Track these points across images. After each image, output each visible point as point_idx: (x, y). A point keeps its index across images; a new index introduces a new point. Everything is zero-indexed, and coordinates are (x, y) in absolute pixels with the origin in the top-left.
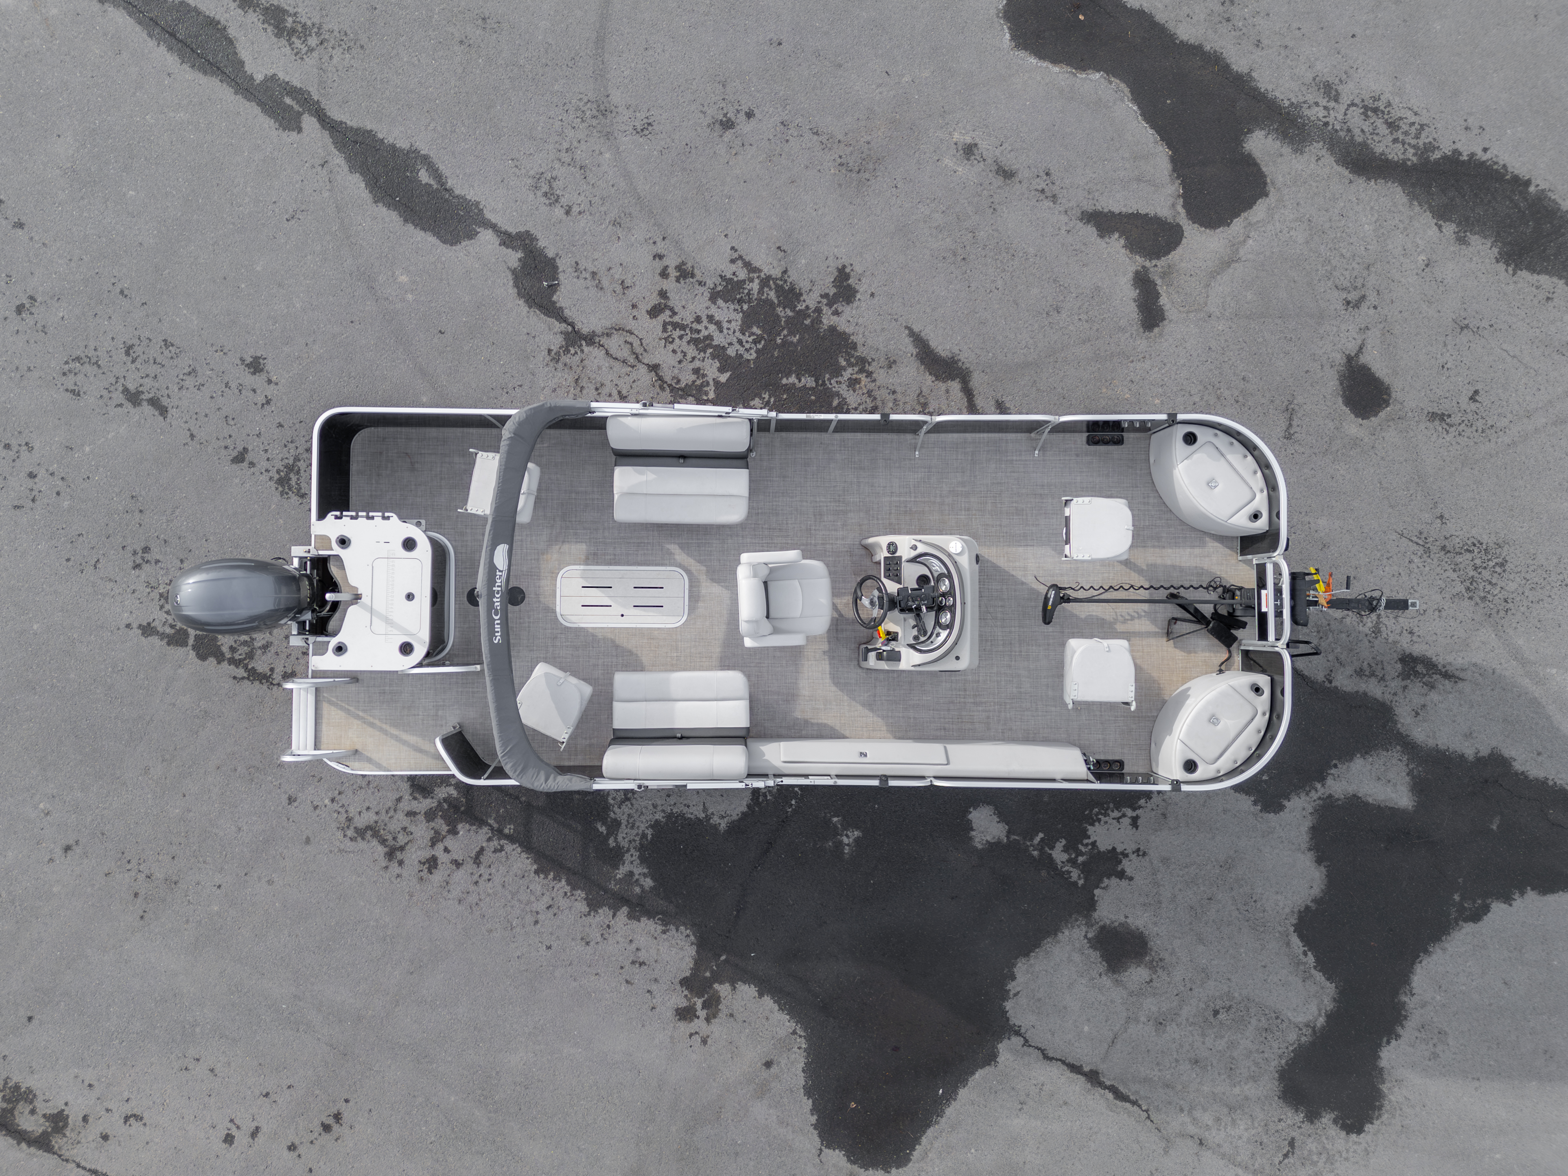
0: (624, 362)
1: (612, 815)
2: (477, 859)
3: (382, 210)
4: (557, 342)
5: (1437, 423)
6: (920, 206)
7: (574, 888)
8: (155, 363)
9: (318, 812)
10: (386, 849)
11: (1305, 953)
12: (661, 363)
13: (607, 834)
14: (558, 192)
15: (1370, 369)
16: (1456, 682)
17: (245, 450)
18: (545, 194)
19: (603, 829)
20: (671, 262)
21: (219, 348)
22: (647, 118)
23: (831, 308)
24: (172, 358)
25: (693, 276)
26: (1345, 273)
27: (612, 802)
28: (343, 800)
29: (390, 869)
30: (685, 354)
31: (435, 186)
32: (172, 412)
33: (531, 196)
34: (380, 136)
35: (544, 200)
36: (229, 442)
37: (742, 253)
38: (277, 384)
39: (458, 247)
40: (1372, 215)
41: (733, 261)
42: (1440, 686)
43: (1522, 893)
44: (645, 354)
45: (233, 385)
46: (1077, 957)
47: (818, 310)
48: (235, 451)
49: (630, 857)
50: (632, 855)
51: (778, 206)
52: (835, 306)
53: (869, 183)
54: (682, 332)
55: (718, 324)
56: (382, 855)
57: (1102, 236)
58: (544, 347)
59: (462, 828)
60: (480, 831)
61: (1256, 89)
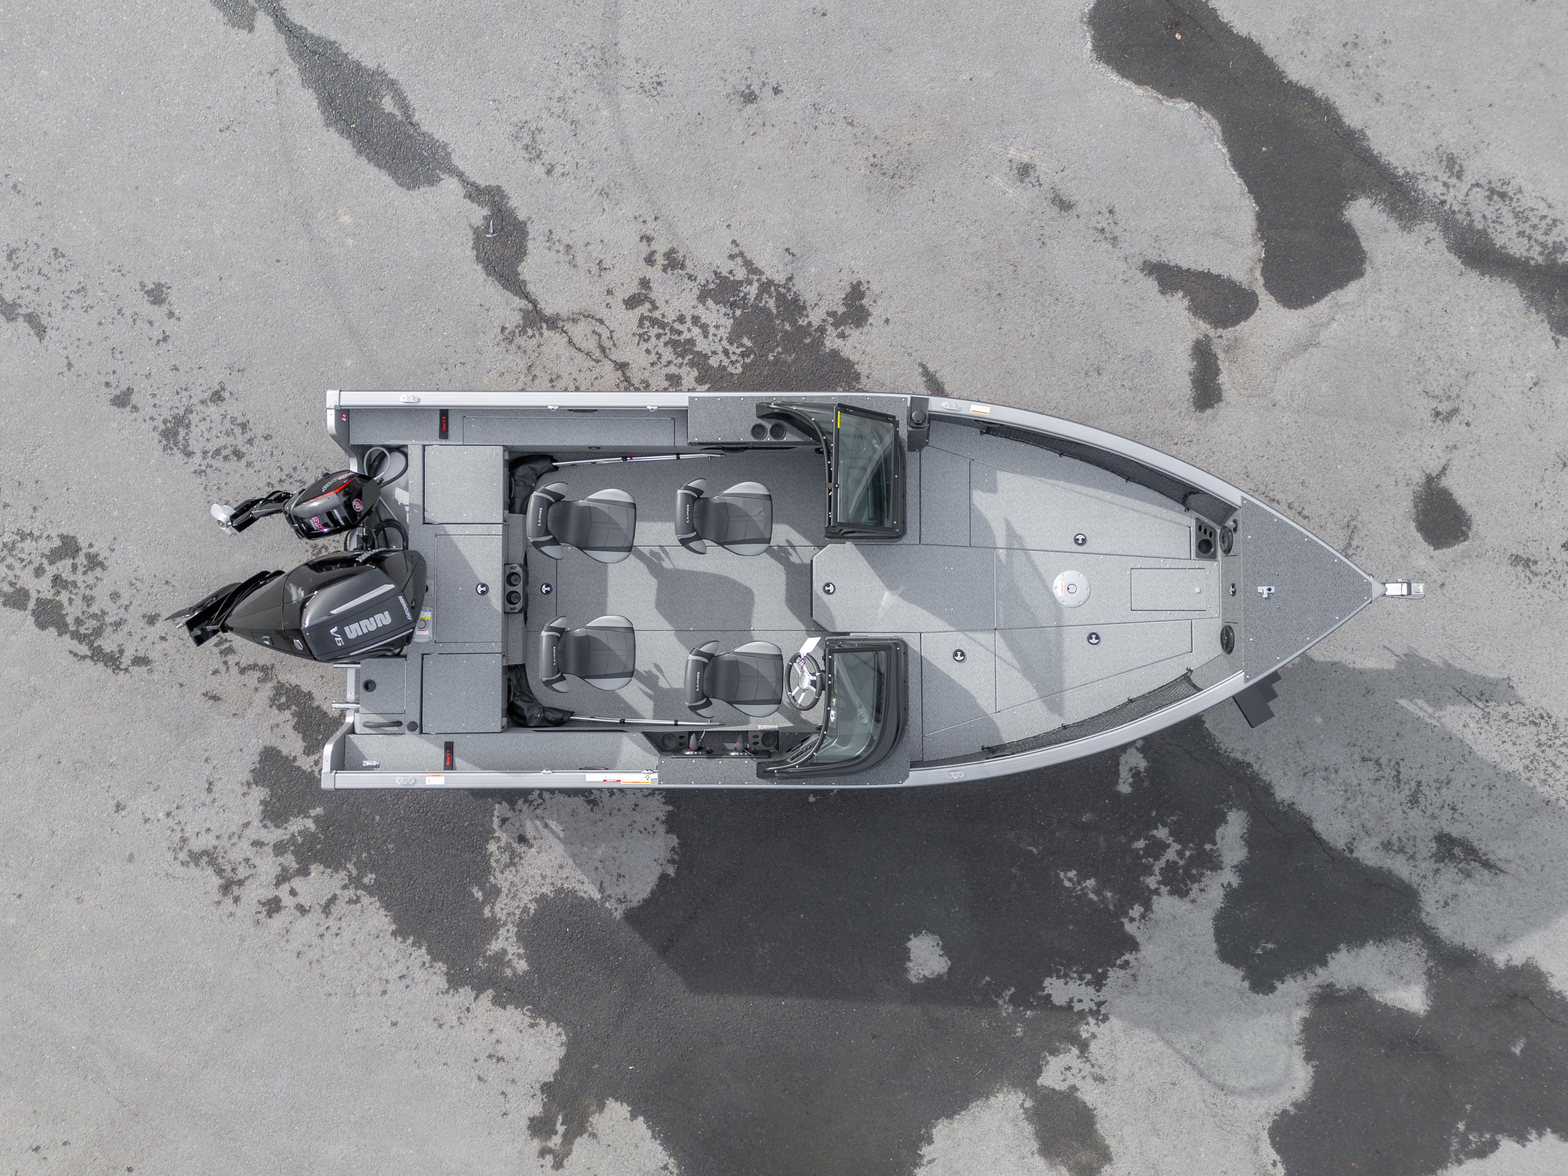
0: (587, 354)
1: (492, 879)
2: (327, 909)
3: (333, 137)
4: (514, 319)
5: (1520, 568)
6: (958, 226)
7: (435, 958)
8: (39, 273)
9: (148, 825)
10: (222, 881)
11: (1274, 1164)
12: (631, 362)
13: (483, 902)
14: (541, 147)
15: (1452, 495)
16: (1496, 874)
17: (130, 391)
18: (526, 147)
19: (479, 895)
20: (661, 247)
21: (117, 268)
22: (658, 76)
23: (836, 329)
24: (60, 271)
25: (683, 267)
26: (1439, 378)
27: (494, 864)
28: (181, 815)
29: (223, 906)
30: (660, 356)
31: (399, 118)
32: (50, 333)
33: (510, 147)
34: (344, 50)
35: (523, 153)
36: (111, 379)
37: (744, 249)
38: (179, 319)
39: (415, 193)
40: (1481, 316)
41: (732, 257)
42: (1478, 876)
43: (1540, 1135)
44: (613, 349)
45: (128, 313)
46: (1008, 1128)
47: (822, 330)
48: (118, 390)
49: (505, 933)
50: (508, 931)
51: (794, 202)
52: (842, 327)
53: (903, 191)
54: (661, 331)
55: (704, 328)
56: (216, 887)
57: (1163, 292)
58: (497, 324)
59: (315, 869)
60: (336, 876)
61: (1368, 150)
